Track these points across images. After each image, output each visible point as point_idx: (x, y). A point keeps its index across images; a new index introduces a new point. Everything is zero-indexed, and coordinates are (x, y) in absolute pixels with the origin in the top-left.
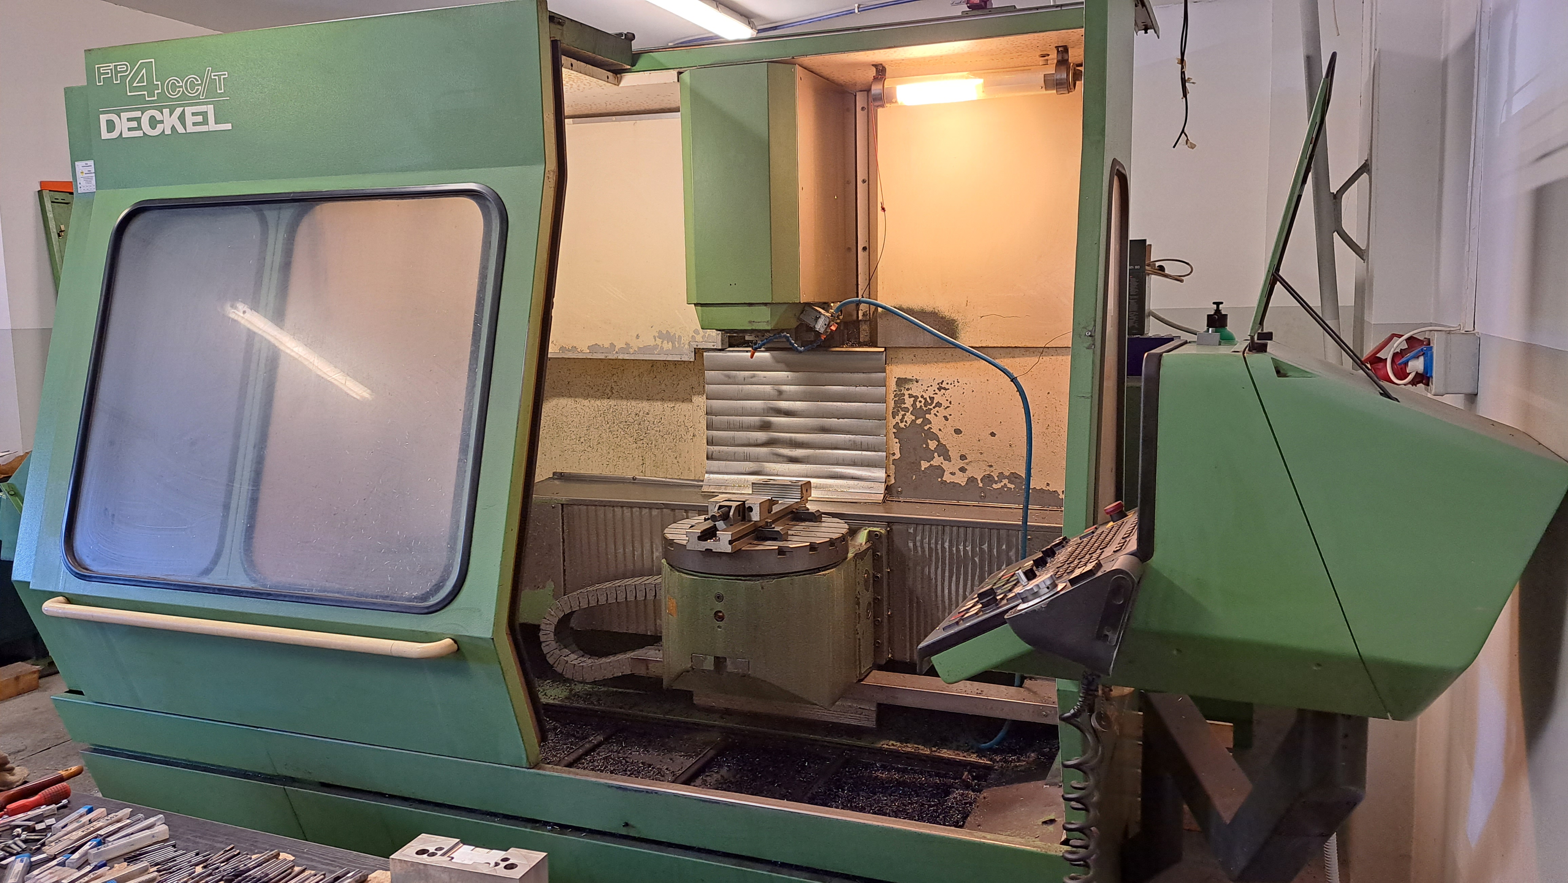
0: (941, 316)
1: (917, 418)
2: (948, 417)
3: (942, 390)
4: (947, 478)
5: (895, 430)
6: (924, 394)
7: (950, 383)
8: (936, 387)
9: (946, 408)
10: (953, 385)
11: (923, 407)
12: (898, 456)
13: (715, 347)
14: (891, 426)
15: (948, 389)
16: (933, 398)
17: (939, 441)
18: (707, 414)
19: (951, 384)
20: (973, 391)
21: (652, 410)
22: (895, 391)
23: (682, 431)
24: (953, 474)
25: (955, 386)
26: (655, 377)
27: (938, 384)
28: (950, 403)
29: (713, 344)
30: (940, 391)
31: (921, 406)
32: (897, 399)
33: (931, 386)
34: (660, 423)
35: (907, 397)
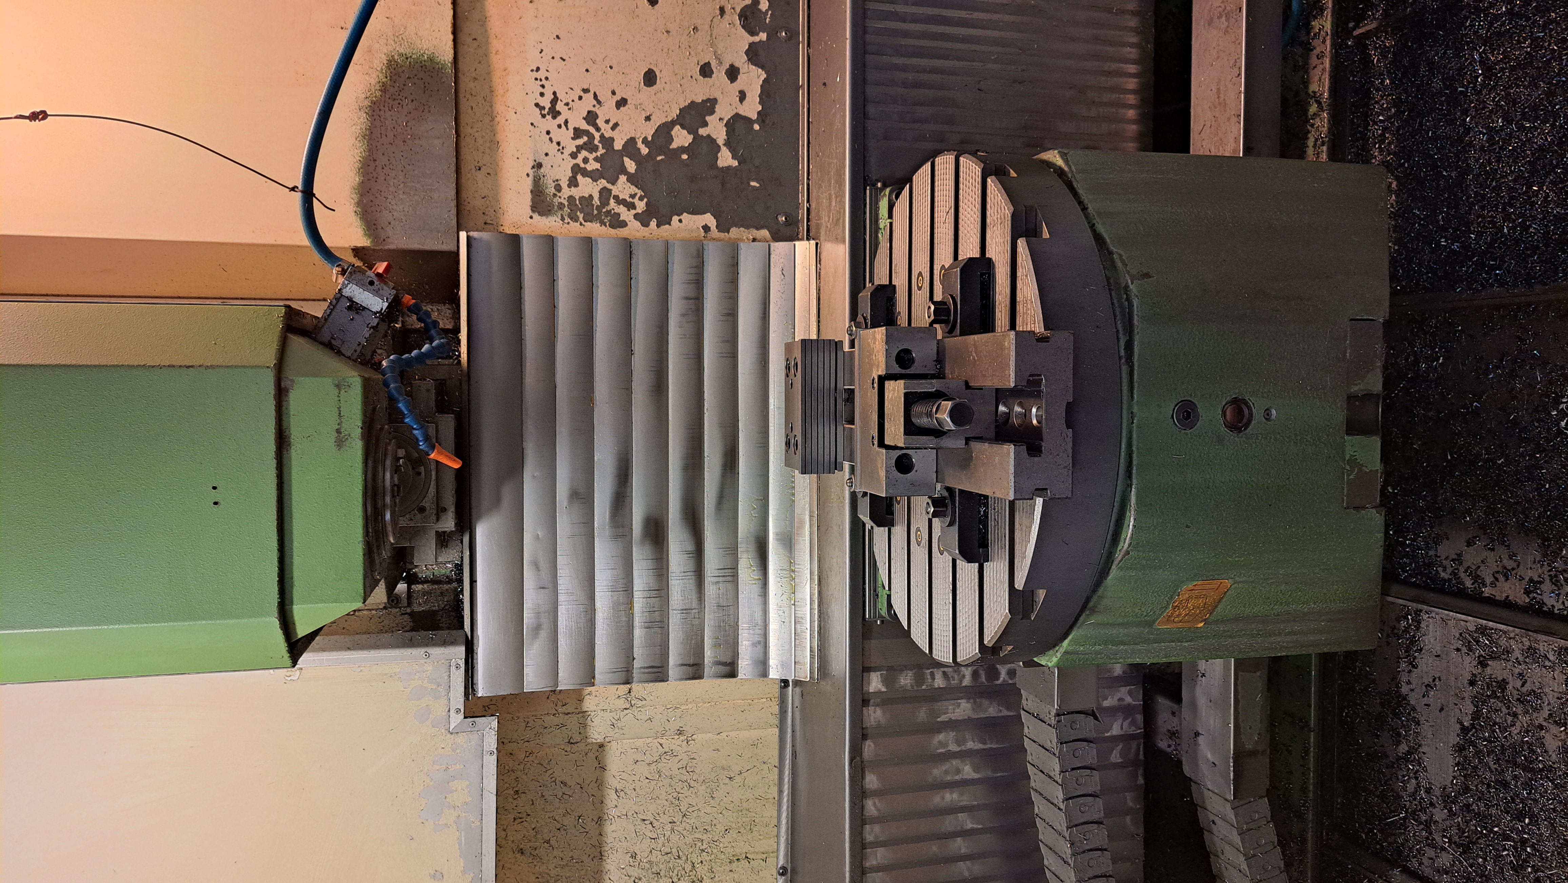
0: (378, 94)
1: (624, 171)
2: (618, 97)
3: (558, 108)
4: (752, 108)
5: (653, 223)
6: (567, 152)
7: (542, 90)
8: (550, 123)
9: (599, 102)
10: (544, 82)
11: (599, 154)
12: (709, 219)
13: (462, 663)
14: (643, 232)
15: (554, 93)
16: (575, 129)
17: (673, 123)
18: (628, 682)
19: (543, 86)
20: (558, 37)
21: (624, 844)
22: (563, 219)
23: (671, 766)
24: (742, 96)
25: (547, 78)
26: (548, 842)
27: (544, 116)
28: (586, 91)
29: (453, 668)
30: (559, 113)
31: (596, 159)
32: (581, 216)
33: (548, 133)
34: (655, 824)
35: (576, 192)
